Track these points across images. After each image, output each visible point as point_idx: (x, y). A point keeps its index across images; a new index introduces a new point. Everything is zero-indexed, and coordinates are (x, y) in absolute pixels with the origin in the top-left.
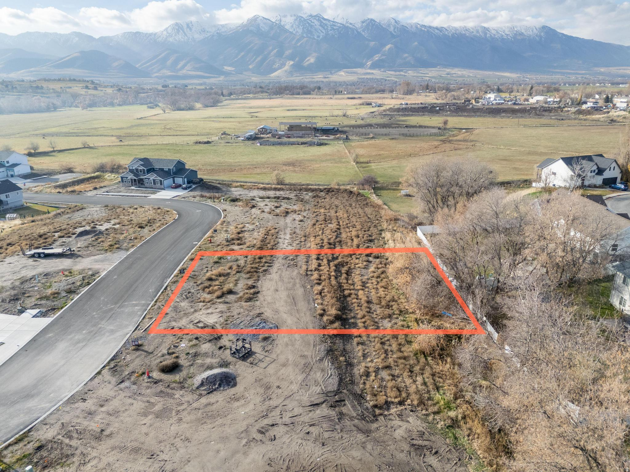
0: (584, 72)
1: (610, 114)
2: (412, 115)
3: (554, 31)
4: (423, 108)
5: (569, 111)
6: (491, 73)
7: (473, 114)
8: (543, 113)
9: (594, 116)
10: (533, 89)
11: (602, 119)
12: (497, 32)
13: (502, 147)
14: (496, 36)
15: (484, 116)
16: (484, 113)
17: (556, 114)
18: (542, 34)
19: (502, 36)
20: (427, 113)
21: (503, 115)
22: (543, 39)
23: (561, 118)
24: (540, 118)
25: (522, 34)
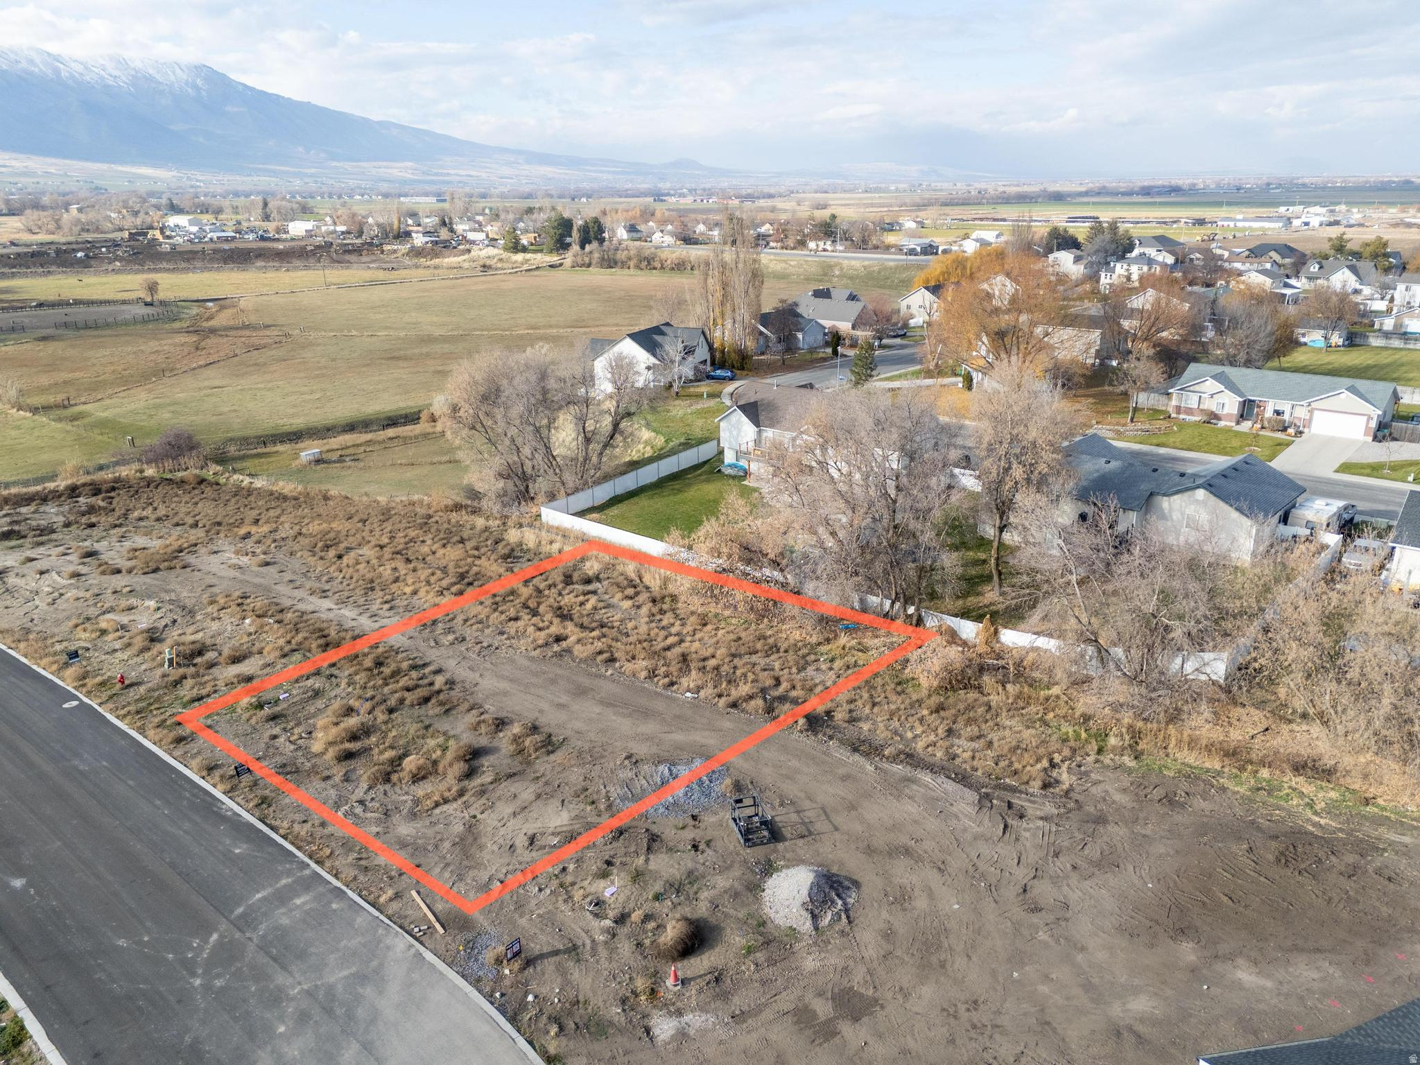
0: (313, 170)
1: (473, 253)
2: (13, 275)
3: (223, 77)
4: (33, 255)
5: (395, 251)
6: (104, 166)
7: (184, 265)
8: (347, 257)
9: (446, 260)
10: (270, 205)
11: (466, 265)
12: (86, 68)
13: (354, 333)
14: (88, 78)
15: (218, 269)
16: (212, 260)
17: (373, 258)
18: (199, 82)
19: (102, 78)
20: (53, 268)
21: (260, 263)
22: (204, 93)
23: (390, 266)
24: (348, 268)
25: (150, 79)
